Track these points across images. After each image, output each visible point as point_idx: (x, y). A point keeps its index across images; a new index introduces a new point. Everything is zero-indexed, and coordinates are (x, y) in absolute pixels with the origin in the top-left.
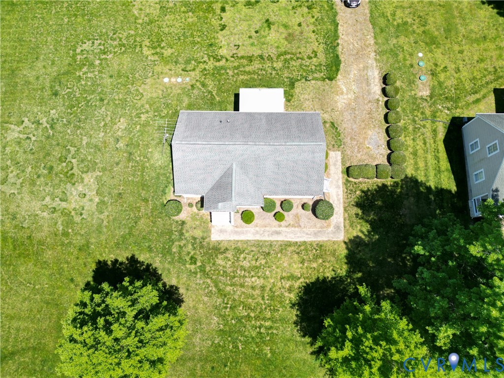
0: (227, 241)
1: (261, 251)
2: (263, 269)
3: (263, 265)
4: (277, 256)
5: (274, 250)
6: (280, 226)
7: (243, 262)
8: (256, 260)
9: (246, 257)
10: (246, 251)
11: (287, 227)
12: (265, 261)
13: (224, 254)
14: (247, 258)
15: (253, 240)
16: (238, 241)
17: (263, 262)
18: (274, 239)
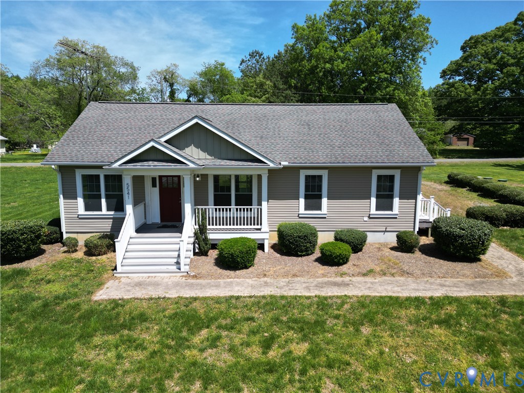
0: (152, 299)
1: (285, 319)
2: (303, 372)
3: (302, 359)
4: (357, 330)
5: (337, 317)
6: (342, 275)
7: (202, 350)
8: (267, 345)
9: (218, 338)
10: (224, 322)
11: (364, 275)
12: (306, 346)
13: (126, 332)
14: (225, 341)
15: (250, 297)
16: (195, 299)
17: (300, 349)
18: (330, 294)
